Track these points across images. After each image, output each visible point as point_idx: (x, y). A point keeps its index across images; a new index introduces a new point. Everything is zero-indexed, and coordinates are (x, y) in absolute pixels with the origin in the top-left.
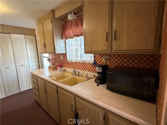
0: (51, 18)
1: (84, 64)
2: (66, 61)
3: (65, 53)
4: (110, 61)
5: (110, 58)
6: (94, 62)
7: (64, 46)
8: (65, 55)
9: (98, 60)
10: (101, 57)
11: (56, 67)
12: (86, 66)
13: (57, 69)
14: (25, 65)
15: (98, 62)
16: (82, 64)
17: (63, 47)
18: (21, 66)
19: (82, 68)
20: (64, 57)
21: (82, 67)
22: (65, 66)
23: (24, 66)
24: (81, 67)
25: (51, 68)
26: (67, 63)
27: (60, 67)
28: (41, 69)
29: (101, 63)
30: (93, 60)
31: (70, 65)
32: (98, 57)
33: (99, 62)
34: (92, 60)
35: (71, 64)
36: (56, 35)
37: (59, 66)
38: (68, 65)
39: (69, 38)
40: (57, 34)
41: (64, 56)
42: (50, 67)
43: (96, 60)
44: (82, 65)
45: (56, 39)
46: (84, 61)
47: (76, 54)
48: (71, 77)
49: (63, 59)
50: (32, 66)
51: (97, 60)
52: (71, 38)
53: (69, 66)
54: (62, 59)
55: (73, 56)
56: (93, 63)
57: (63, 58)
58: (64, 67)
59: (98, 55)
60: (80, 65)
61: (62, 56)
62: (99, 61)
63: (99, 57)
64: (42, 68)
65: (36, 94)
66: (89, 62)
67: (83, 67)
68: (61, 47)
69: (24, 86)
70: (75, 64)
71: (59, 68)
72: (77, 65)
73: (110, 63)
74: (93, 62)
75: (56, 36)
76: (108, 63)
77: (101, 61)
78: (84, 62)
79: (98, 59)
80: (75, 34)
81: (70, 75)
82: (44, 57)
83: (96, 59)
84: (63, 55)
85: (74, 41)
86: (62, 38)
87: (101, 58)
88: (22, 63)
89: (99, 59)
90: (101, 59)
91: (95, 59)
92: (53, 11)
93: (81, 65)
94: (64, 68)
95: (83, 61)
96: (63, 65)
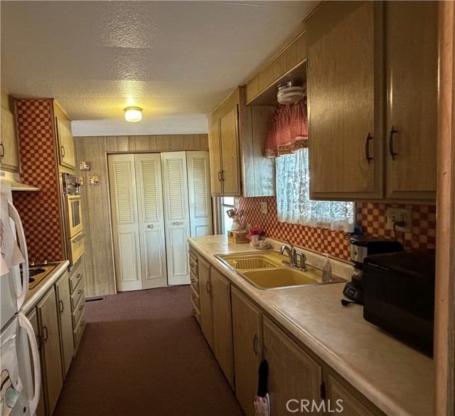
0: (238, 105)
1: (326, 233)
2: (275, 219)
3: (272, 197)
4: (417, 231)
5: (417, 216)
6: (356, 229)
7: (271, 177)
8: (271, 201)
9: (370, 224)
10: (382, 213)
11: (246, 234)
12: (329, 238)
13: (248, 241)
14: (181, 223)
15: (370, 230)
16: (319, 231)
17: (268, 179)
18: (174, 224)
19: (319, 245)
20: (271, 207)
21: (319, 241)
22: (271, 233)
23: (180, 226)
24: (316, 240)
25: (234, 235)
26: (277, 227)
27: (258, 236)
28: (216, 235)
29: (382, 232)
30: (351, 221)
31: (286, 233)
32: (370, 212)
33: (376, 231)
34: (347, 219)
35: (288, 229)
36: (248, 147)
37: (255, 233)
38: (279, 231)
39: (283, 152)
40: (251, 145)
41: (271, 204)
42: (231, 233)
43: (365, 223)
44: (319, 236)
45: (245, 159)
46: (324, 221)
47: (300, 201)
48: (277, 268)
49: (267, 215)
50: (196, 227)
51: (369, 222)
52: (289, 153)
53: (281, 236)
54: (264, 214)
55: (292, 205)
56: (352, 231)
57: (268, 212)
58: (268, 236)
59: (370, 206)
60: (313, 235)
61: (264, 204)
62: (376, 225)
63: (376, 212)
64: (218, 234)
65: (194, 297)
66: (341, 227)
67: (323, 241)
68: (260, 179)
69: (175, 274)
70: (298, 231)
71: (254, 238)
72: (304, 233)
73: (416, 237)
74: (353, 228)
75: (246, 150)
76: (408, 237)
77: (382, 226)
78: (326, 224)
79: (370, 218)
80: (298, 141)
81: (280, 262)
82: (224, 205)
83: (365, 217)
84: (269, 201)
85: (298, 159)
86: (264, 154)
87: (380, 214)
88: (177, 219)
89: (376, 218)
90: (382, 219)
91: (360, 217)
92: (243, 89)
93: (316, 235)
94: (268, 239)
95: (321, 224)
96: (268, 232)
